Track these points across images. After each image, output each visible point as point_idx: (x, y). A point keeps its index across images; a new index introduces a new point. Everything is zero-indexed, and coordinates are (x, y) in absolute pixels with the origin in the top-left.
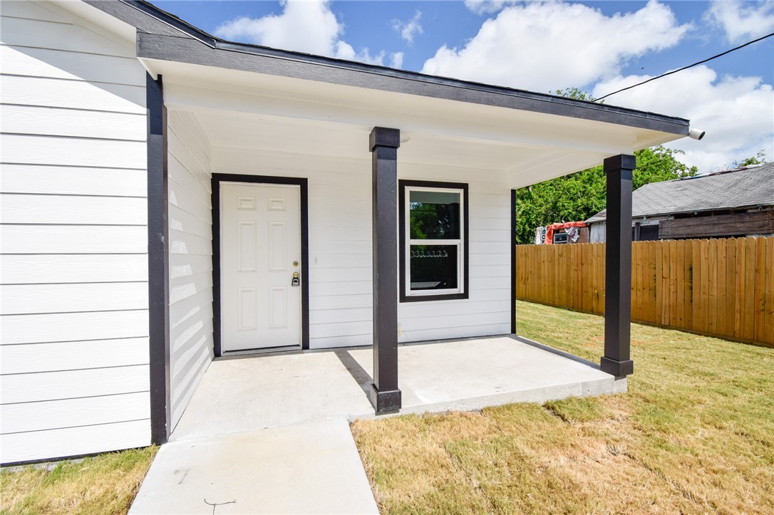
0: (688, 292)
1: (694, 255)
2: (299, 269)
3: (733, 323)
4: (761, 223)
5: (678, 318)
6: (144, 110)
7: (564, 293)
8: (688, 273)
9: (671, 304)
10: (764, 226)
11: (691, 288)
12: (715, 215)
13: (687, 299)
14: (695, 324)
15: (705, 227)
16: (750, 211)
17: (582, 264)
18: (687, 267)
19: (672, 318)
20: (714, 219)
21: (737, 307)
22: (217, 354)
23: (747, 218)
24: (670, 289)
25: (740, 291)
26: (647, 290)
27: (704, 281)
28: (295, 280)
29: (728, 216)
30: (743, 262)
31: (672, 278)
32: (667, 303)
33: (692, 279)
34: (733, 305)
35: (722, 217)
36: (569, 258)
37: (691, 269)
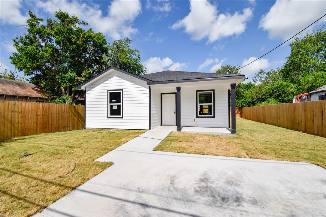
2: (175, 110)
5: (319, 131)
6: (148, 90)
7: (290, 123)
13: (322, 124)
17: (295, 111)
22: (161, 125)
24: (317, 120)
26: (312, 120)
28: (175, 112)
31: (318, 115)
32: (317, 126)
33: (323, 116)
36: (291, 109)
37: (322, 112)
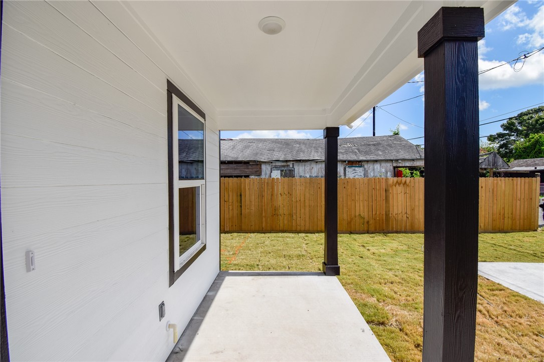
0: (239, 208)
1: (242, 187)
3: (262, 223)
4: (256, 170)
5: (234, 225)
8: (239, 198)
9: (230, 217)
10: (257, 171)
11: (241, 207)
12: (235, 163)
13: (239, 213)
14: (243, 227)
15: (230, 170)
16: (251, 163)
18: (239, 194)
19: (230, 225)
20: (234, 166)
21: (264, 214)
23: (250, 167)
24: (229, 208)
25: (265, 206)
27: (248, 202)
29: (241, 165)
30: (266, 190)
31: (230, 201)
32: (228, 218)
33: (241, 201)
34: (262, 214)
35: (238, 165)
37: (241, 195)
